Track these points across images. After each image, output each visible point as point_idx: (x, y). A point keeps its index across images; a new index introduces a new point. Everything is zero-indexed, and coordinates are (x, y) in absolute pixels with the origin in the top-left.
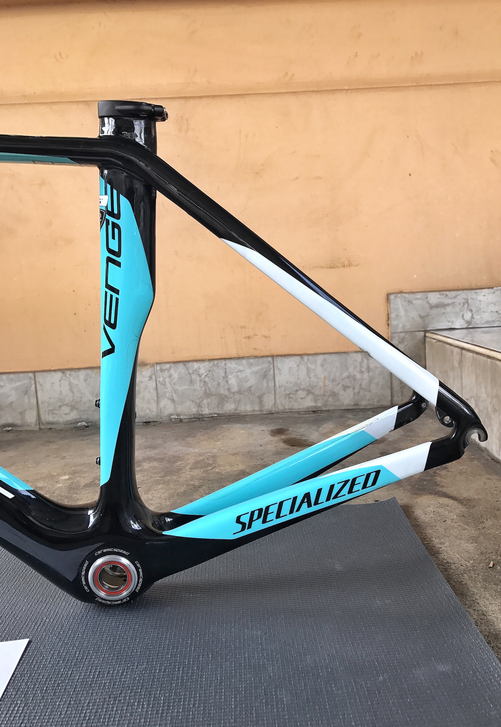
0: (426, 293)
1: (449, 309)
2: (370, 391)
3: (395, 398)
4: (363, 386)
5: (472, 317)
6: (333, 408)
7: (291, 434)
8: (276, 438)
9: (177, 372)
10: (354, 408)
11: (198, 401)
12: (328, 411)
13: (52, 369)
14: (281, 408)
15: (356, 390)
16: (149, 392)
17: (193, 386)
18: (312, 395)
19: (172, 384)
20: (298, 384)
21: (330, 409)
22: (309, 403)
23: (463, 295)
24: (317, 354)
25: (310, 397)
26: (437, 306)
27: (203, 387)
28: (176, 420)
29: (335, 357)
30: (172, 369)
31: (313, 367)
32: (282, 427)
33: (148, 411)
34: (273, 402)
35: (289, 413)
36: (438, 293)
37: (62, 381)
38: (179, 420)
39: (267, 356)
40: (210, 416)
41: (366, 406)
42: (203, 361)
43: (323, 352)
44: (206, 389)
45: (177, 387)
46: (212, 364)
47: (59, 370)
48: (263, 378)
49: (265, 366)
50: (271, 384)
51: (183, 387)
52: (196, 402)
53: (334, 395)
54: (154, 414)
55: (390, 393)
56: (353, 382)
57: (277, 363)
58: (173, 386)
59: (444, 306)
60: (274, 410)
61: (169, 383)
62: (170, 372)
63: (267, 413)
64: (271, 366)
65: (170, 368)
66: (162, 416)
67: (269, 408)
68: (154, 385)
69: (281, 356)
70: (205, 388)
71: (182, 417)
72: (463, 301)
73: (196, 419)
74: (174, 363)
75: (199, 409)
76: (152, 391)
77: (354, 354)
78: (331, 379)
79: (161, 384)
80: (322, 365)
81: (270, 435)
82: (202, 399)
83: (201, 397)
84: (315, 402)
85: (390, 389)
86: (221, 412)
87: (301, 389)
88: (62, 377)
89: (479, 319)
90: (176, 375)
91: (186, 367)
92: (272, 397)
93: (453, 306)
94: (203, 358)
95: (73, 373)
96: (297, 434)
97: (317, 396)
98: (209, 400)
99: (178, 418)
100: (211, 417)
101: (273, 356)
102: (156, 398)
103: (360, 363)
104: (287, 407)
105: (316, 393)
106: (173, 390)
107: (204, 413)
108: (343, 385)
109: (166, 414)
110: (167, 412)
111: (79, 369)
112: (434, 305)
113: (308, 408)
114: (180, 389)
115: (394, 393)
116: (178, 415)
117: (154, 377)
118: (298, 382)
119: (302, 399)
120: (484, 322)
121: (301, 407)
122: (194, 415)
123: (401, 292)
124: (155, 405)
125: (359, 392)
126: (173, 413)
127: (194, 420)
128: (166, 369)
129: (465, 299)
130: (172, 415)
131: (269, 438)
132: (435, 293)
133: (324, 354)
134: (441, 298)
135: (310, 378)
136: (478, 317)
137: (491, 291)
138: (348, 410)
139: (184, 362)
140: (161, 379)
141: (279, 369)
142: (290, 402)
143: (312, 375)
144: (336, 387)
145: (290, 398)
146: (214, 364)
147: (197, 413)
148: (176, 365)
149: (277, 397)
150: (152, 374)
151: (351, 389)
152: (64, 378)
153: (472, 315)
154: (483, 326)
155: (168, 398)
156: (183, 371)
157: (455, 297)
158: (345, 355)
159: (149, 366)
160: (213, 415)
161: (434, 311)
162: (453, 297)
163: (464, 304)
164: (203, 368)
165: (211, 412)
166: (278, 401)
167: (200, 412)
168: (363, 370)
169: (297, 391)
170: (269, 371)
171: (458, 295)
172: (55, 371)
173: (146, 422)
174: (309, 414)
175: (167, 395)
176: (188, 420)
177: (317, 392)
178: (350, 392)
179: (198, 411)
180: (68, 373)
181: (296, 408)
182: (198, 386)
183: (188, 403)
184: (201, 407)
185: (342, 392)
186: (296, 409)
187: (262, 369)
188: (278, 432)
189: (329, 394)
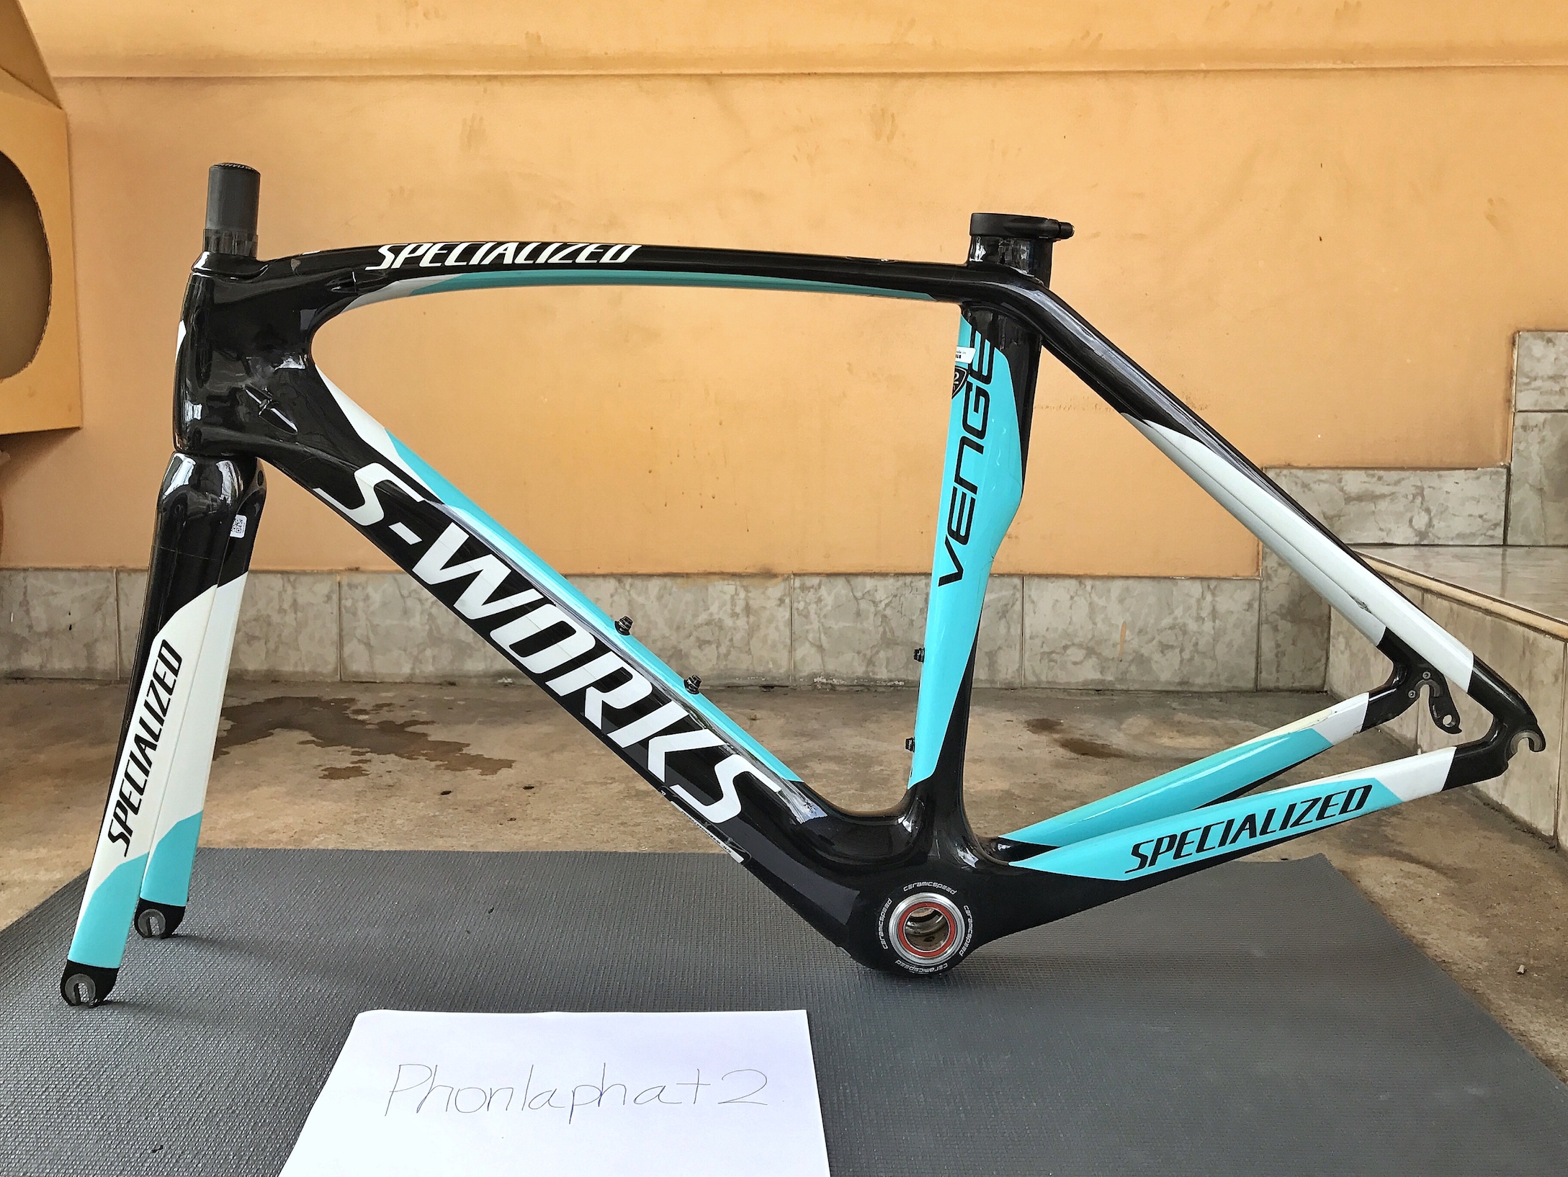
0: (1339, 471)
1: (1383, 505)
2: (1214, 658)
3: (1264, 675)
4: (1200, 647)
5: (1430, 524)
6: (1137, 686)
7: (1069, 733)
8: (1043, 738)
9: (833, 593)
10: (1179, 689)
11: (869, 653)
12: (1127, 691)
13: (598, 572)
14: (1032, 679)
15: (1186, 655)
16: (777, 628)
17: (861, 623)
18: (1097, 658)
19: (821, 616)
20: (1068, 635)
21: (1131, 688)
22: (1088, 673)
23: (1413, 479)
24: (1113, 577)
25: (1093, 661)
26: (1360, 498)
27: (880, 626)
28: (824, 687)
29: (1148, 586)
30: (823, 587)
31: (1101, 602)
32: (1045, 717)
33: (771, 666)
34: (1017, 666)
35: (1049, 691)
36: (1362, 472)
37: (616, 598)
38: (830, 686)
39: (1010, 575)
40: (889, 684)
41: (1205, 686)
42: (884, 575)
43: (1124, 574)
44: (885, 632)
45: (831, 623)
46: (901, 581)
47: (612, 575)
48: (1000, 618)
49: (1004, 593)
50: (1015, 631)
51: (841, 624)
52: (865, 655)
53: (1141, 660)
54: (782, 671)
55: (1253, 665)
56: (1180, 639)
57: (1030, 590)
58: (823, 620)
59: (1374, 498)
60: (1017, 683)
61: (816, 614)
62: (820, 594)
63: (1004, 687)
64: (1018, 595)
65: (820, 586)
66: (797, 677)
67: (1009, 677)
68: (787, 615)
69: (1040, 576)
70: (884, 628)
71: (835, 681)
72: (1414, 492)
73: (863, 688)
74: (829, 575)
75: (869, 669)
76: (782, 627)
77: (1188, 583)
78: (1137, 630)
79: (799, 615)
80: (1121, 601)
81: (1028, 730)
82: (877, 649)
83: (873, 646)
84: (1101, 673)
85: (1254, 655)
86: (911, 678)
87: (1073, 644)
88: (616, 589)
89: (1442, 530)
90: (829, 600)
91: (850, 585)
92: (1016, 655)
93: (1392, 500)
94: (884, 570)
95: (638, 583)
96: (1082, 732)
97: (1107, 659)
98: (890, 653)
99: (827, 684)
100: (891, 686)
101: (1022, 577)
102: (788, 642)
103: (1198, 601)
104: (1043, 678)
105: (1104, 654)
106: (821, 628)
107: (878, 677)
108: (1160, 642)
109: (805, 674)
110: (806, 670)
111: (651, 576)
112: (1352, 495)
113: (1085, 683)
114: (836, 627)
115: (1263, 666)
116: (828, 677)
117: (787, 601)
118: (1070, 630)
119: (1075, 663)
120: (1454, 535)
121: (1073, 680)
122: (858, 678)
123: (1289, 466)
124: (785, 654)
125: (1191, 659)
126: (819, 671)
127: (859, 688)
128: (812, 587)
129: (1417, 487)
130: (816, 675)
131: (1027, 736)
132: (1357, 472)
133: (1127, 577)
134: (1369, 483)
135: (1095, 624)
136: (1442, 524)
137: (1471, 473)
138: (1168, 692)
139: (847, 575)
140: (801, 606)
141: (1033, 602)
142: (1051, 669)
143: (1099, 618)
144: (1146, 645)
145: (1051, 660)
146: (905, 584)
147: (865, 676)
148: (832, 579)
149: (1026, 656)
150: (785, 595)
151: (1177, 651)
152: (620, 590)
153: (1430, 520)
154: (1451, 543)
155: (811, 643)
156: (843, 592)
157: (1397, 483)
158: (1169, 583)
159: (780, 579)
160: (897, 683)
161: (1353, 508)
162: (1393, 482)
163: (1414, 497)
164: (883, 589)
165: (893, 676)
166: (1027, 663)
167: (870, 674)
168: (1204, 614)
169: (1066, 648)
170: (1013, 605)
171: (1403, 479)
172: (604, 576)
173: (765, 687)
174: (1088, 694)
175: (810, 636)
176: (846, 688)
177: (1107, 652)
178: (1174, 658)
179: (866, 672)
180: (628, 581)
181: (1061, 681)
182: (870, 623)
183: (849, 656)
184: (874, 665)
185: (1157, 656)
186: (1060, 684)
187: (999, 599)
188: (1042, 726)
189: (1131, 657)
